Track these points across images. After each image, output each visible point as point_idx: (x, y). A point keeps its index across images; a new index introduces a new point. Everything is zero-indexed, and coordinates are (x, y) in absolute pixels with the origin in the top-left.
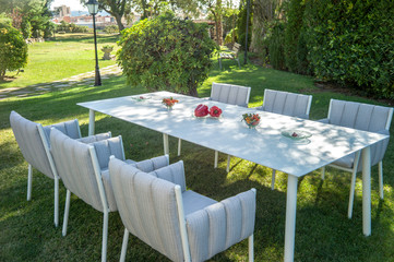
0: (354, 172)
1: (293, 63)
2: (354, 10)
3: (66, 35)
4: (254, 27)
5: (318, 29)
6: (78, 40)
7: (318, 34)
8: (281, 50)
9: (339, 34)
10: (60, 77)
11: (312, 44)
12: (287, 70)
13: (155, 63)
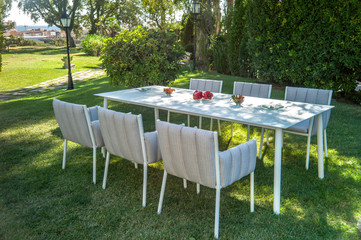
0: (309, 135)
1: (236, 68)
2: (288, 24)
3: (17, 48)
4: (199, 38)
5: (259, 39)
6: (32, 52)
7: (259, 42)
8: (224, 57)
9: (276, 43)
10: (30, 84)
11: (254, 51)
12: (230, 74)
13: (136, 66)
